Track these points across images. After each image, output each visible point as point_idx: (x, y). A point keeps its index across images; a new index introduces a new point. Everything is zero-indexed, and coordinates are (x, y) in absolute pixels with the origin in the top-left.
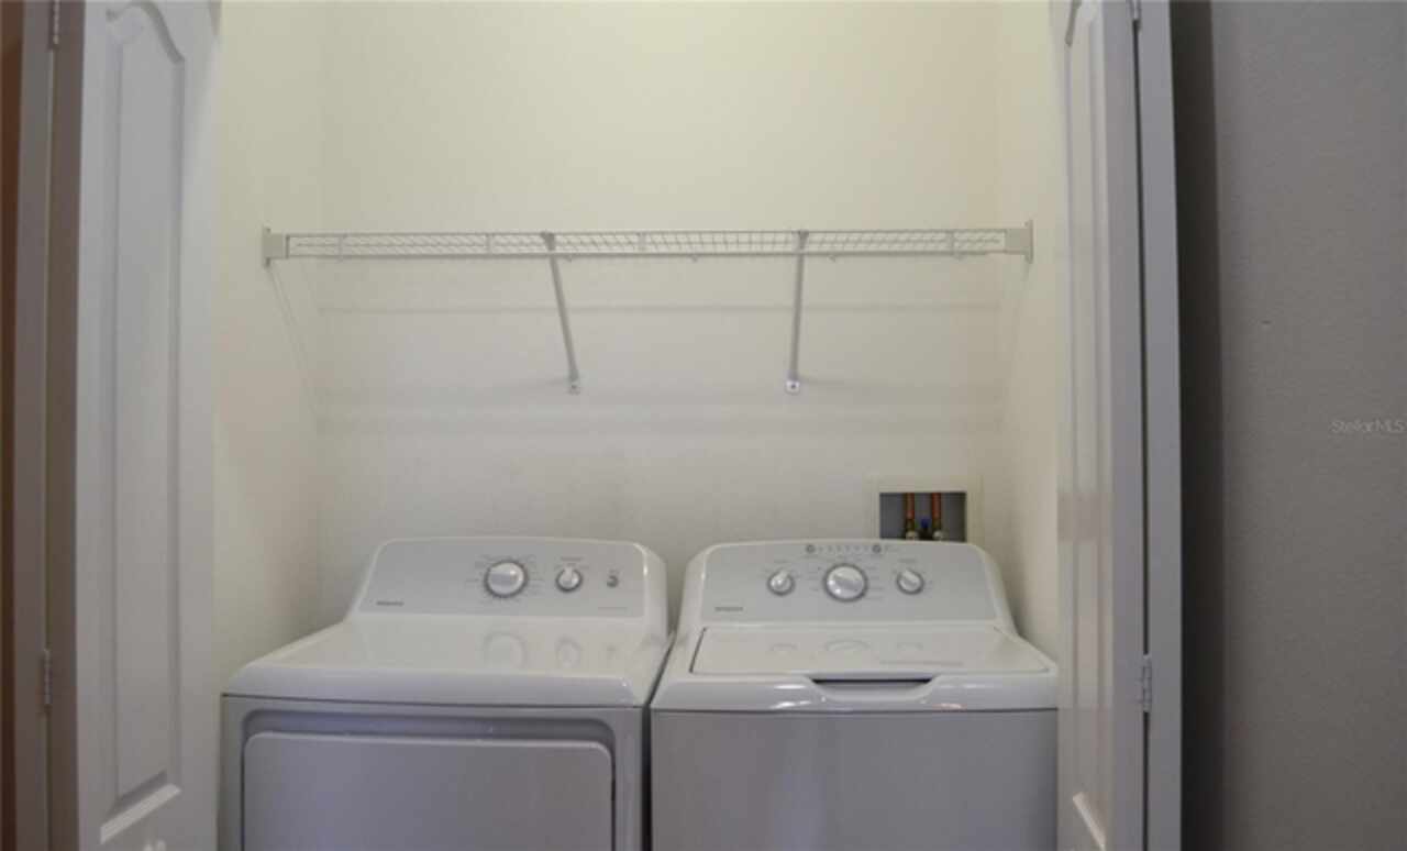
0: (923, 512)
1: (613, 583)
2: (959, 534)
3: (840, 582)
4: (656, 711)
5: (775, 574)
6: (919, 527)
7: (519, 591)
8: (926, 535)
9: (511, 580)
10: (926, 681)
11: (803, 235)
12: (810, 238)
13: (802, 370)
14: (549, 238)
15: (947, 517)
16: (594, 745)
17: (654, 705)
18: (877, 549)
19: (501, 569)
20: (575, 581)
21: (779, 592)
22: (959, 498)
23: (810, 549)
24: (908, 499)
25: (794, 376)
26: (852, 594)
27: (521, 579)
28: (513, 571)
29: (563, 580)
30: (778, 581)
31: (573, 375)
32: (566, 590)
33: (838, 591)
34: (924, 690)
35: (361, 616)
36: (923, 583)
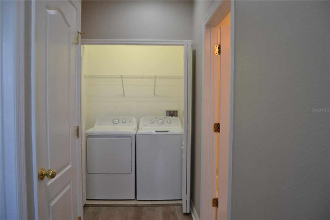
0: (172, 113)
1: (130, 122)
2: (177, 116)
3: (160, 122)
4: (137, 135)
5: (151, 121)
6: (171, 115)
7: (117, 123)
8: (172, 116)
9: (116, 122)
10: (168, 131)
11: (155, 76)
12: (156, 77)
13: (156, 94)
14: (122, 76)
15: (175, 114)
16: (130, 139)
17: (137, 134)
18: (165, 118)
19: (115, 120)
20: (125, 122)
21: (152, 123)
22: (177, 111)
23: (156, 118)
24: (170, 111)
25: (154, 94)
26: (161, 123)
27: (117, 122)
28: (117, 120)
29: (123, 122)
30: (152, 121)
31: (124, 94)
32: (124, 123)
33: (160, 123)
34: (168, 132)
35: (96, 126)
36: (170, 121)
